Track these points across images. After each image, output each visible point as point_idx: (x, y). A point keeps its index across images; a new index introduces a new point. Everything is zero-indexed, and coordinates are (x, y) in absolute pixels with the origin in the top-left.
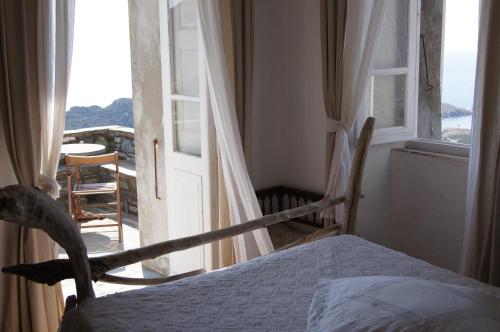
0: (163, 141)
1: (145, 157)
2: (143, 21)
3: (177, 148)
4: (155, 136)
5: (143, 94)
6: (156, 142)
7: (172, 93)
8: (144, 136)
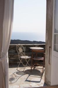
0: (52, 47)
1: (47, 51)
2: (49, 12)
3: (55, 50)
4: (50, 46)
5: (48, 34)
6: (50, 47)
7: (54, 33)
8: (48, 45)
